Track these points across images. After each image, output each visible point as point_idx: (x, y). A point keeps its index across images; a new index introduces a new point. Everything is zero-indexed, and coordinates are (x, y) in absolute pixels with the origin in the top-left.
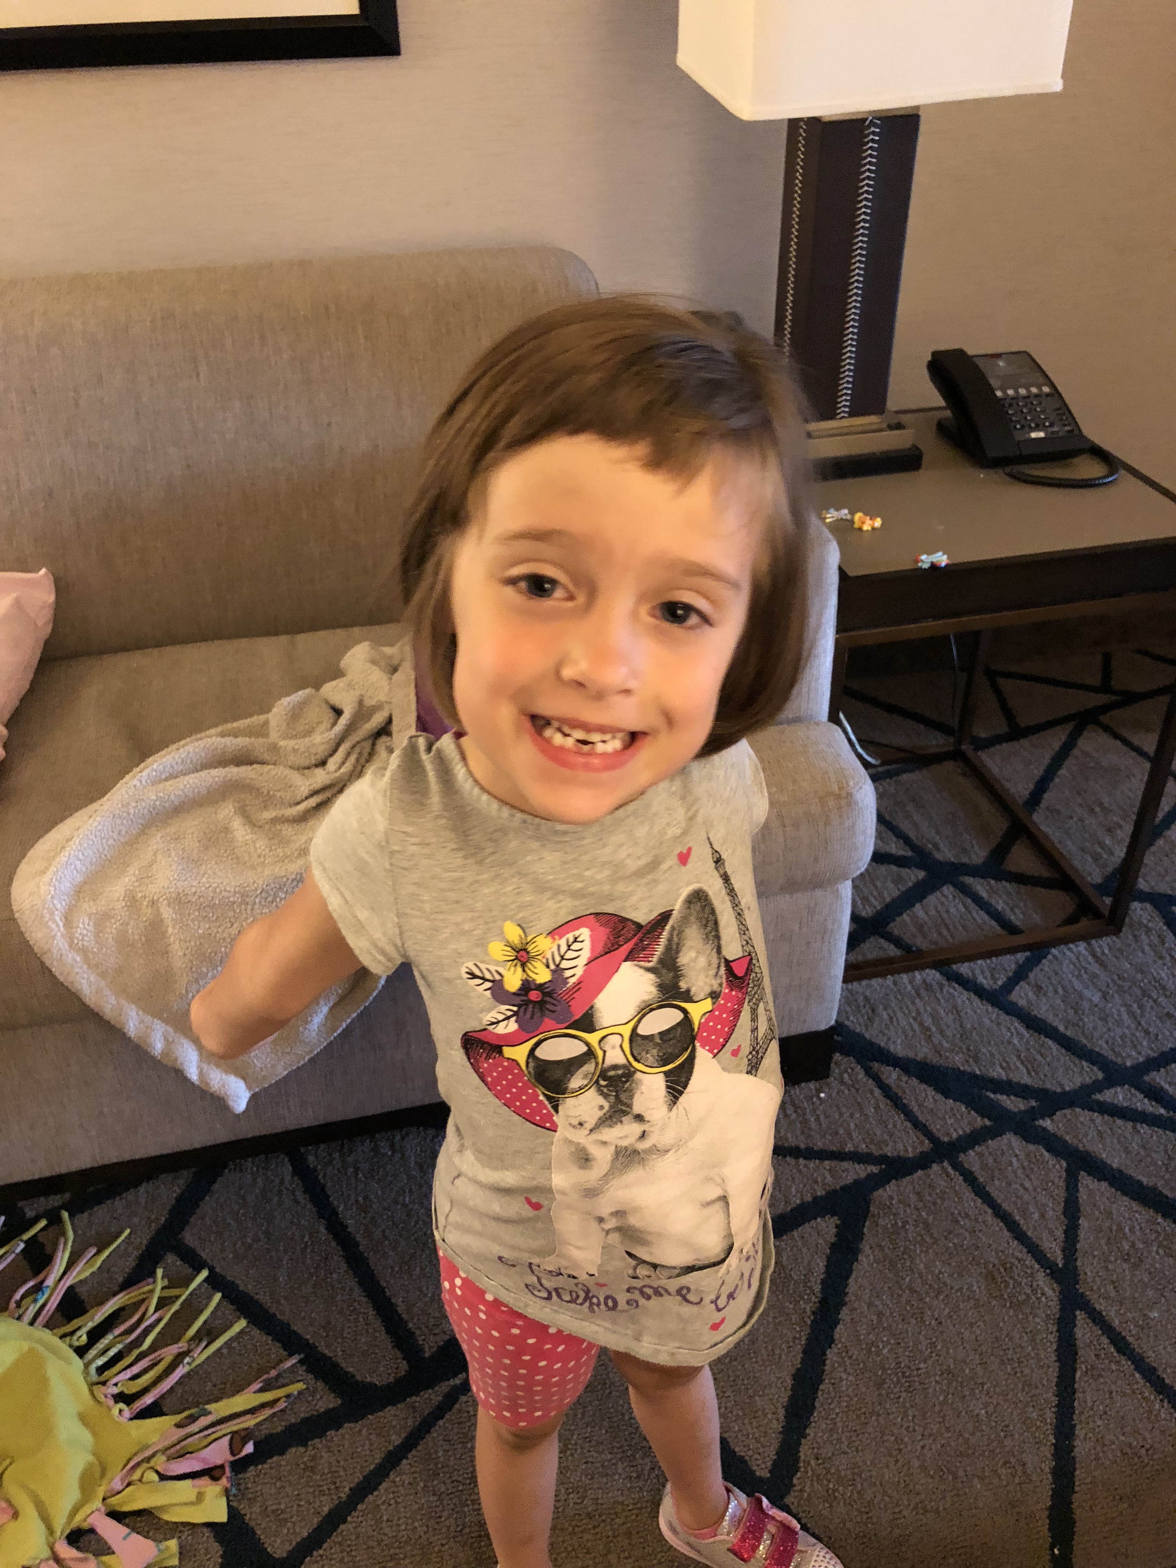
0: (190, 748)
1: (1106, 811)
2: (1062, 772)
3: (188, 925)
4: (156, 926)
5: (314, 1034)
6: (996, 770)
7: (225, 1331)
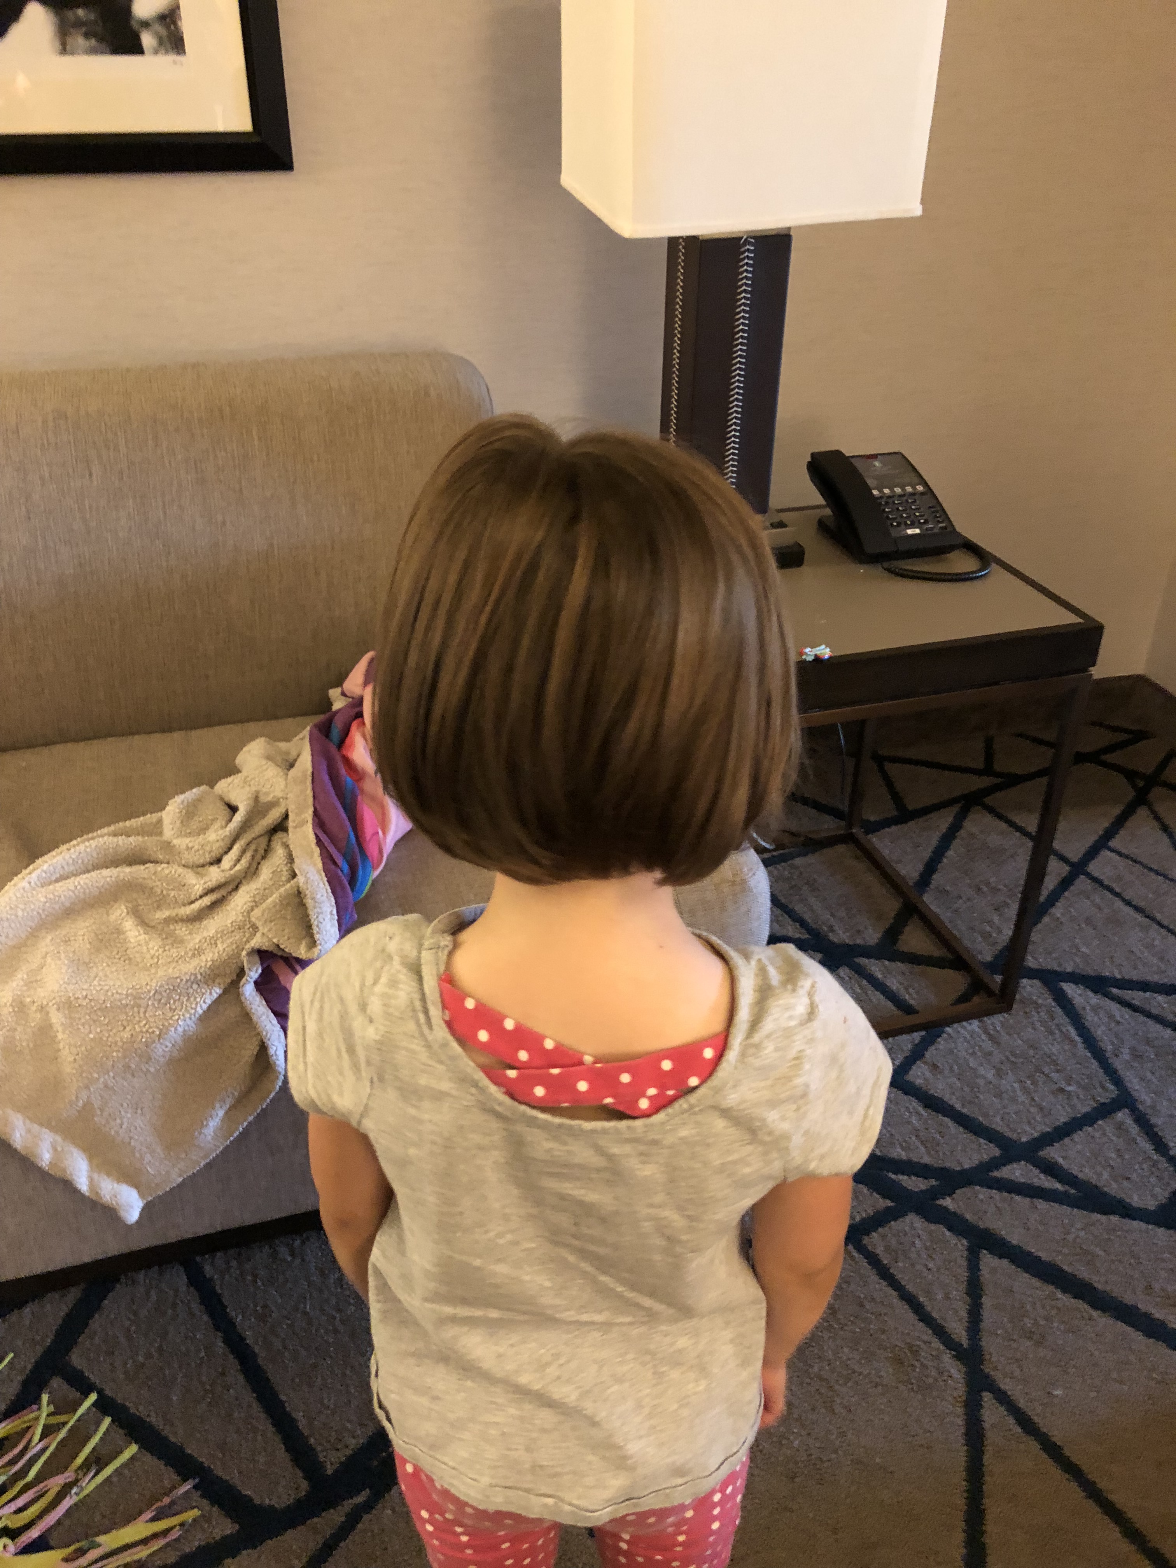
0: (82, 847)
1: (995, 891)
2: (950, 853)
3: (78, 1029)
4: (45, 1030)
5: (209, 1138)
6: (886, 853)
7: (115, 1458)
